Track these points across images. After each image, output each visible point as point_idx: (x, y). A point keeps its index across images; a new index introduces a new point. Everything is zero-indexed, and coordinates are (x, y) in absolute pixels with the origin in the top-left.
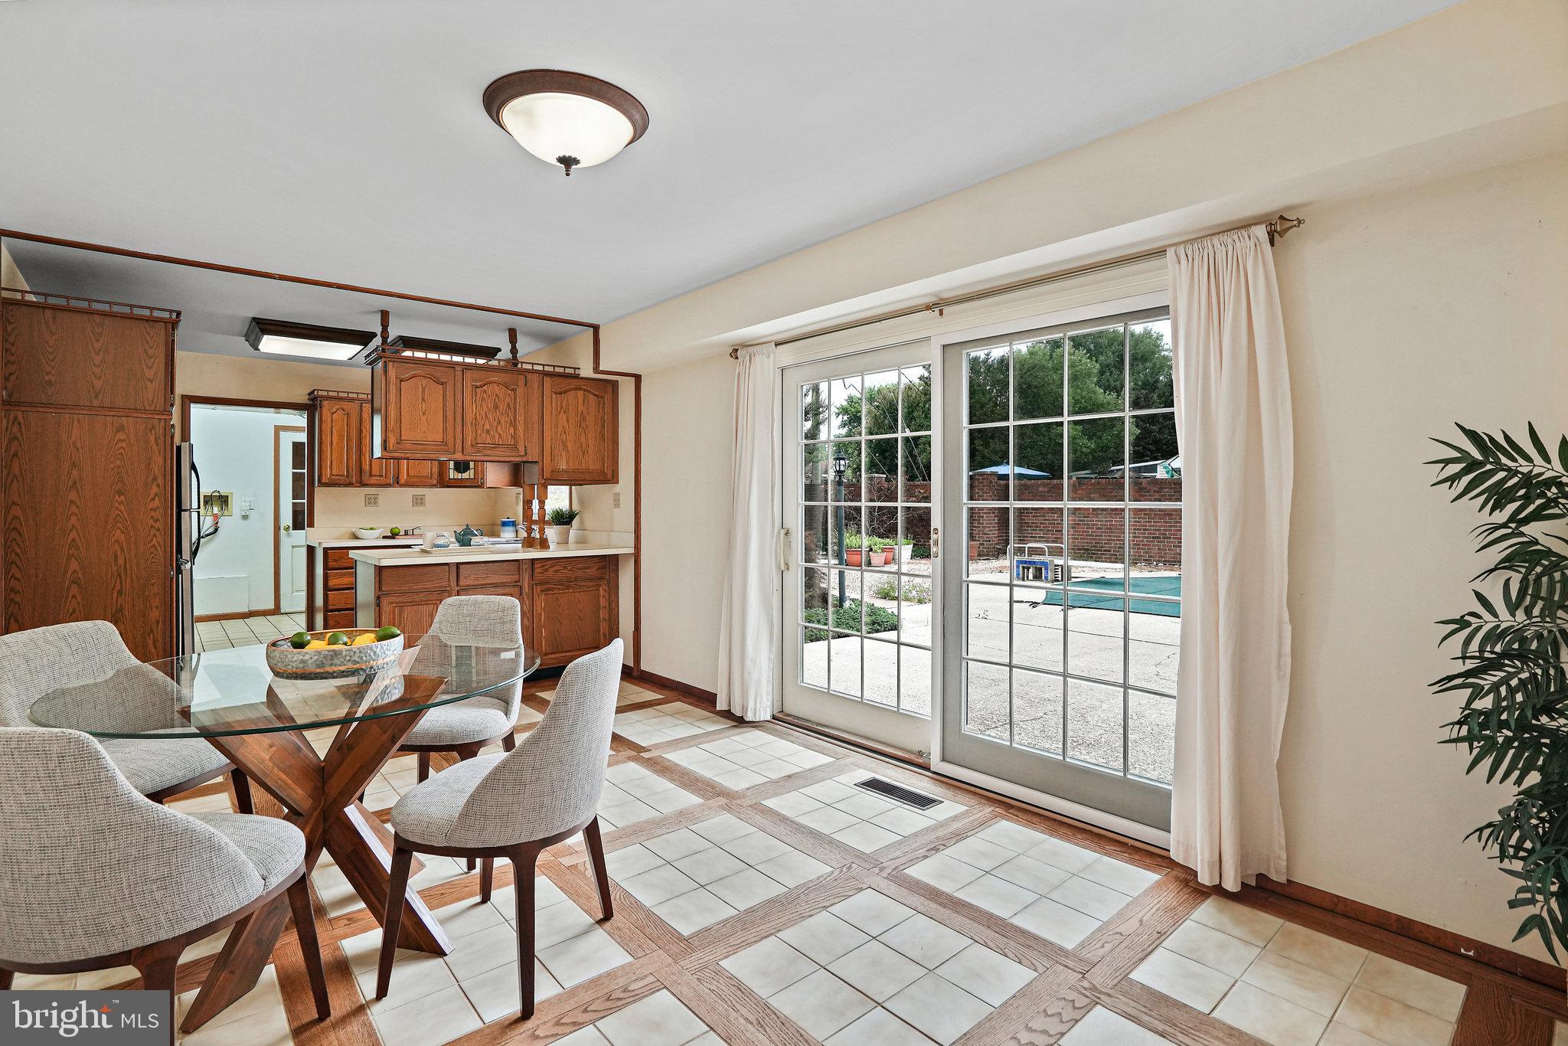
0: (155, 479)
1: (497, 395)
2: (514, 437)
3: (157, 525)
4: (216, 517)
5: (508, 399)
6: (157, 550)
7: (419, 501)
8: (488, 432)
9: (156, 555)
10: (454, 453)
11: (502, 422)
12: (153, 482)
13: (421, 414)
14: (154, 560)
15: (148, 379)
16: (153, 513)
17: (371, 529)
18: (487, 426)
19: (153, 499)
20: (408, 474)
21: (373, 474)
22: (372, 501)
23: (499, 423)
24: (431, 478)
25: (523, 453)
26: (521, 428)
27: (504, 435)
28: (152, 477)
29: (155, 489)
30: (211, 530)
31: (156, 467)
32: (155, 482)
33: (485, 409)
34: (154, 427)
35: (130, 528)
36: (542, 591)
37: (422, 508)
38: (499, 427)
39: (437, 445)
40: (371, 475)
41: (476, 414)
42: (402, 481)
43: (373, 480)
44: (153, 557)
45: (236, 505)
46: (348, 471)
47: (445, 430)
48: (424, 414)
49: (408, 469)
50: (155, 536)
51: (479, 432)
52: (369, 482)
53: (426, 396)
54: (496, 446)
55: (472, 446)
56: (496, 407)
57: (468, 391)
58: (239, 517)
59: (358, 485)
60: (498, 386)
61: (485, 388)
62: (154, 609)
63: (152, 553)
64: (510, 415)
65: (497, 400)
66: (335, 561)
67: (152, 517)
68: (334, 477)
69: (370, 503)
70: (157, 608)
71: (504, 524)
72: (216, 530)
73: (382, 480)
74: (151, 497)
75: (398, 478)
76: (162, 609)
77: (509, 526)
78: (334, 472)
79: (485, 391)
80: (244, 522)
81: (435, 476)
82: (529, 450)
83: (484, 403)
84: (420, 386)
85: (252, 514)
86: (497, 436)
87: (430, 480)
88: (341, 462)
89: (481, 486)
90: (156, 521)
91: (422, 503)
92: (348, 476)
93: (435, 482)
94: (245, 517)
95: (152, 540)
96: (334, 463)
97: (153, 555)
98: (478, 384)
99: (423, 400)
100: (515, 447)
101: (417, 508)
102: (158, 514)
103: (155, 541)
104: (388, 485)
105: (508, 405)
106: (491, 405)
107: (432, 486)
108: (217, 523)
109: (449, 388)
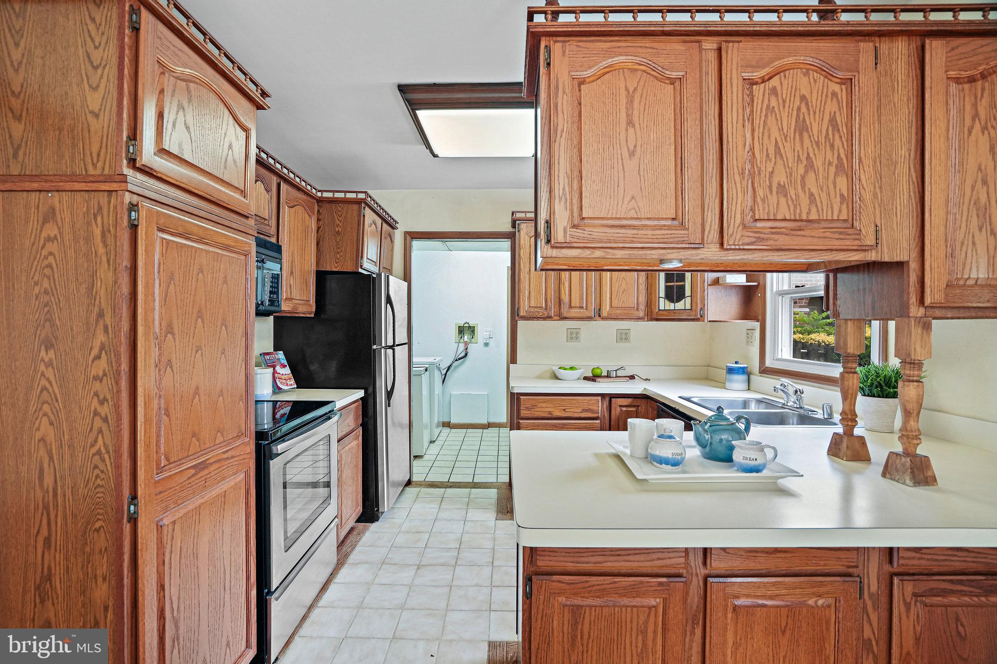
0: (101, 315)
1: (803, 98)
2: (849, 200)
3: (104, 410)
4: (466, 343)
5: (831, 107)
6: (103, 460)
7: (624, 336)
8: (782, 190)
9: (102, 472)
10: (700, 245)
11: (818, 163)
12: (97, 321)
13: (626, 154)
14: (99, 481)
15: (92, 112)
16: (97, 386)
17: (571, 368)
18: (781, 177)
19: (98, 357)
20: (611, 306)
21: (573, 305)
22: (574, 336)
23: (810, 166)
24: (638, 309)
25: (870, 241)
26: (866, 177)
27: (824, 196)
28: (96, 310)
29: (101, 337)
30: (463, 354)
31: (103, 291)
32: (101, 323)
33: (775, 134)
34: (100, 209)
35: (62, 415)
36: (915, 595)
37: (627, 344)
38: (811, 177)
39: (661, 227)
40: (570, 307)
41: (752, 149)
42: (604, 313)
43: (574, 312)
44: (97, 477)
45: (481, 334)
46: (546, 302)
47: (680, 191)
48: (632, 154)
49: (611, 299)
50: (100, 431)
51: (760, 193)
52: (568, 315)
53: (636, 113)
54: (802, 224)
55: (745, 227)
56: (802, 128)
57: (734, 93)
58: (482, 344)
59: (558, 318)
60: (806, 74)
61: (775, 81)
62: (100, 580)
63: (96, 467)
64: (837, 142)
65: (804, 109)
66: (528, 409)
67: (96, 394)
68: (532, 310)
69: (572, 338)
70: (104, 579)
71: (731, 371)
72: (466, 355)
73: (584, 313)
74: (95, 352)
75: (600, 310)
76: (113, 582)
77: (738, 373)
78: (533, 304)
79: (774, 91)
80: (486, 348)
81: (642, 307)
82: (884, 235)
83: (771, 120)
84: (623, 93)
85: (492, 342)
86: (804, 201)
87: (637, 313)
88: (539, 292)
89: (700, 318)
90: (101, 403)
91: (626, 339)
92: (546, 309)
93: (641, 314)
94: (486, 345)
95: (96, 441)
96: (532, 294)
97: (97, 472)
98: (757, 75)
99: (630, 123)
100: (849, 226)
101: (621, 344)
102: (103, 388)
103: (100, 441)
104: (589, 318)
105: (833, 121)
106: (788, 123)
107: (639, 319)
108: (466, 349)
109: (690, 89)
